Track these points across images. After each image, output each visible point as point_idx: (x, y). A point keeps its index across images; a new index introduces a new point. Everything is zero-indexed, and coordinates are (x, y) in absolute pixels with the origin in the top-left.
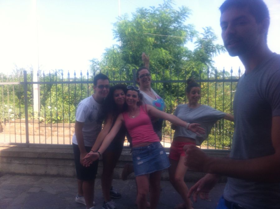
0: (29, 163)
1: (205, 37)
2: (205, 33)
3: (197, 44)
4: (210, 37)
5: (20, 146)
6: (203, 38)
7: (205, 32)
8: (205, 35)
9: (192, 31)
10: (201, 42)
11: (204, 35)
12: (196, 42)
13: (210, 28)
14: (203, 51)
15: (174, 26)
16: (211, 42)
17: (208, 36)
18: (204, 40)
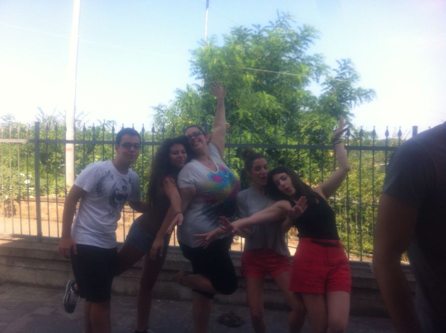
0: (41, 267)
1: (339, 76)
2: (339, 69)
3: (326, 86)
4: (348, 76)
5: (28, 239)
6: (336, 78)
7: (340, 67)
8: (340, 72)
9: (319, 66)
10: (332, 83)
11: (338, 72)
12: (324, 84)
13: (349, 62)
14: (335, 98)
15: (289, 57)
16: (348, 84)
17: (344, 74)
18: (337, 81)
